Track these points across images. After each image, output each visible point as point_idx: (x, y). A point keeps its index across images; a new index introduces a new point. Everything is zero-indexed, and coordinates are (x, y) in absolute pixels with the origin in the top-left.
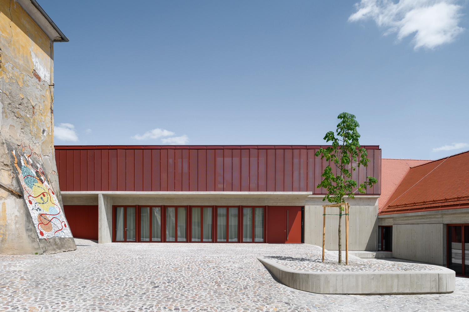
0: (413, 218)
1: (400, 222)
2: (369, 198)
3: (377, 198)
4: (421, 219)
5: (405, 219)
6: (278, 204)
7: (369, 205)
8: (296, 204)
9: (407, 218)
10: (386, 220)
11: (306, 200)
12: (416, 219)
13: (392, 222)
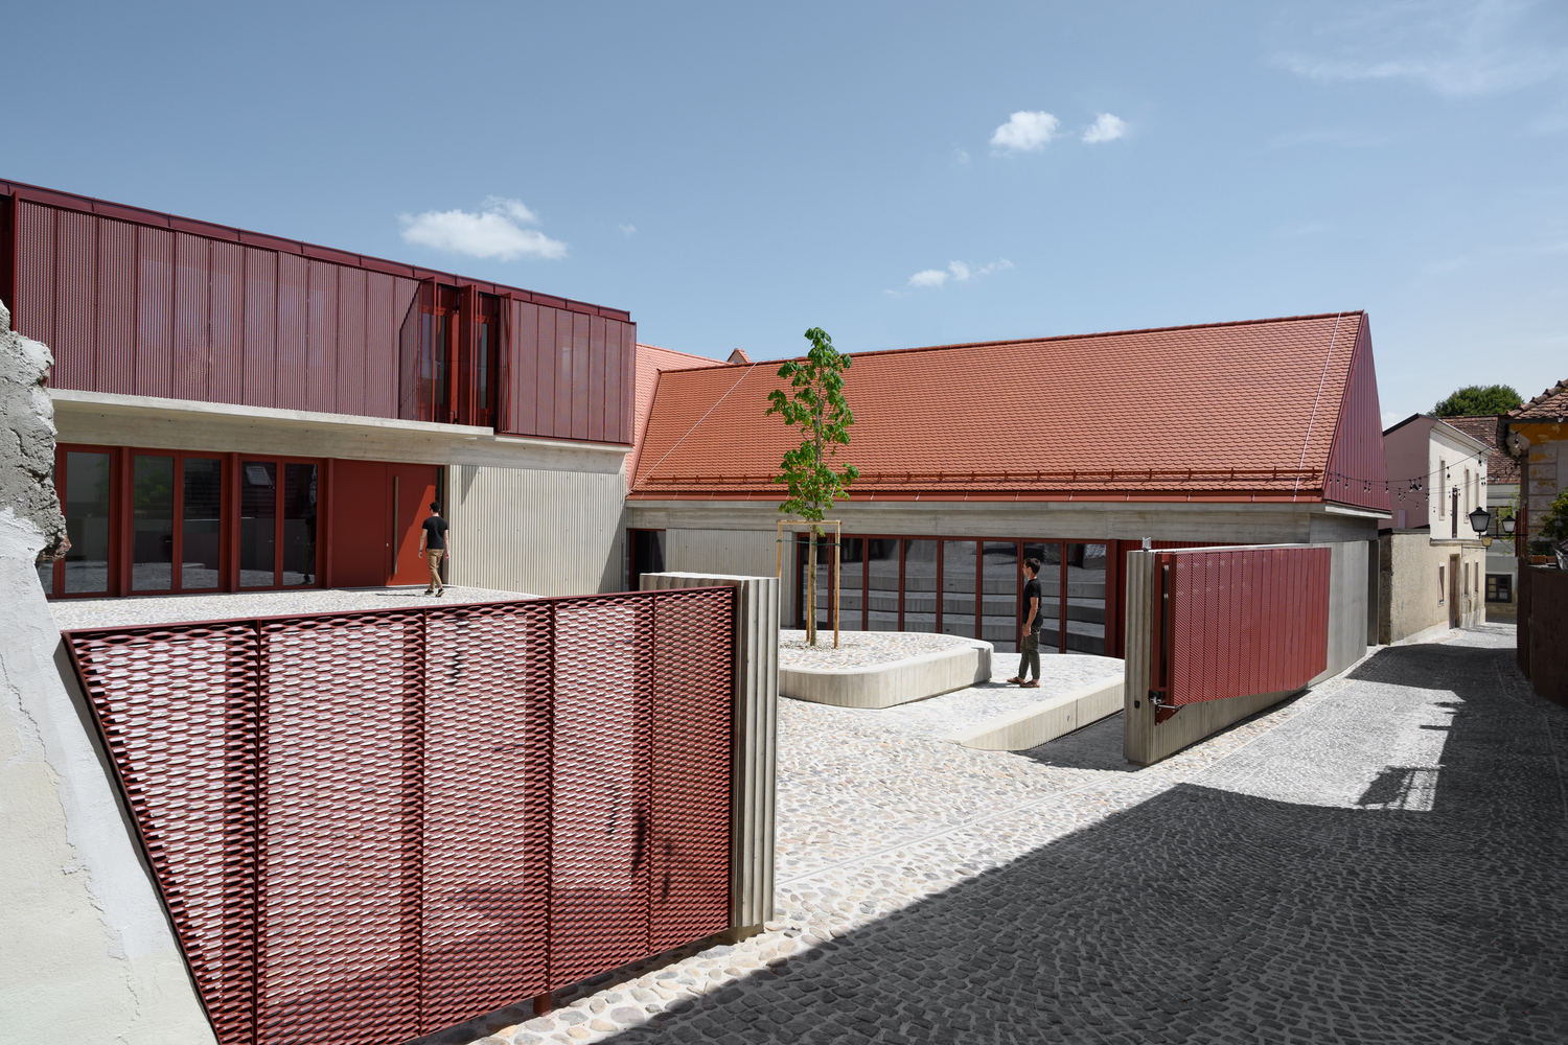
0: (719, 514)
1: (686, 520)
2: (607, 453)
3: (624, 453)
4: (740, 516)
5: (699, 514)
6: (367, 455)
7: (606, 472)
8: (423, 458)
9: (704, 513)
10: (646, 514)
11: (453, 449)
12: (727, 516)
13: (665, 519)
